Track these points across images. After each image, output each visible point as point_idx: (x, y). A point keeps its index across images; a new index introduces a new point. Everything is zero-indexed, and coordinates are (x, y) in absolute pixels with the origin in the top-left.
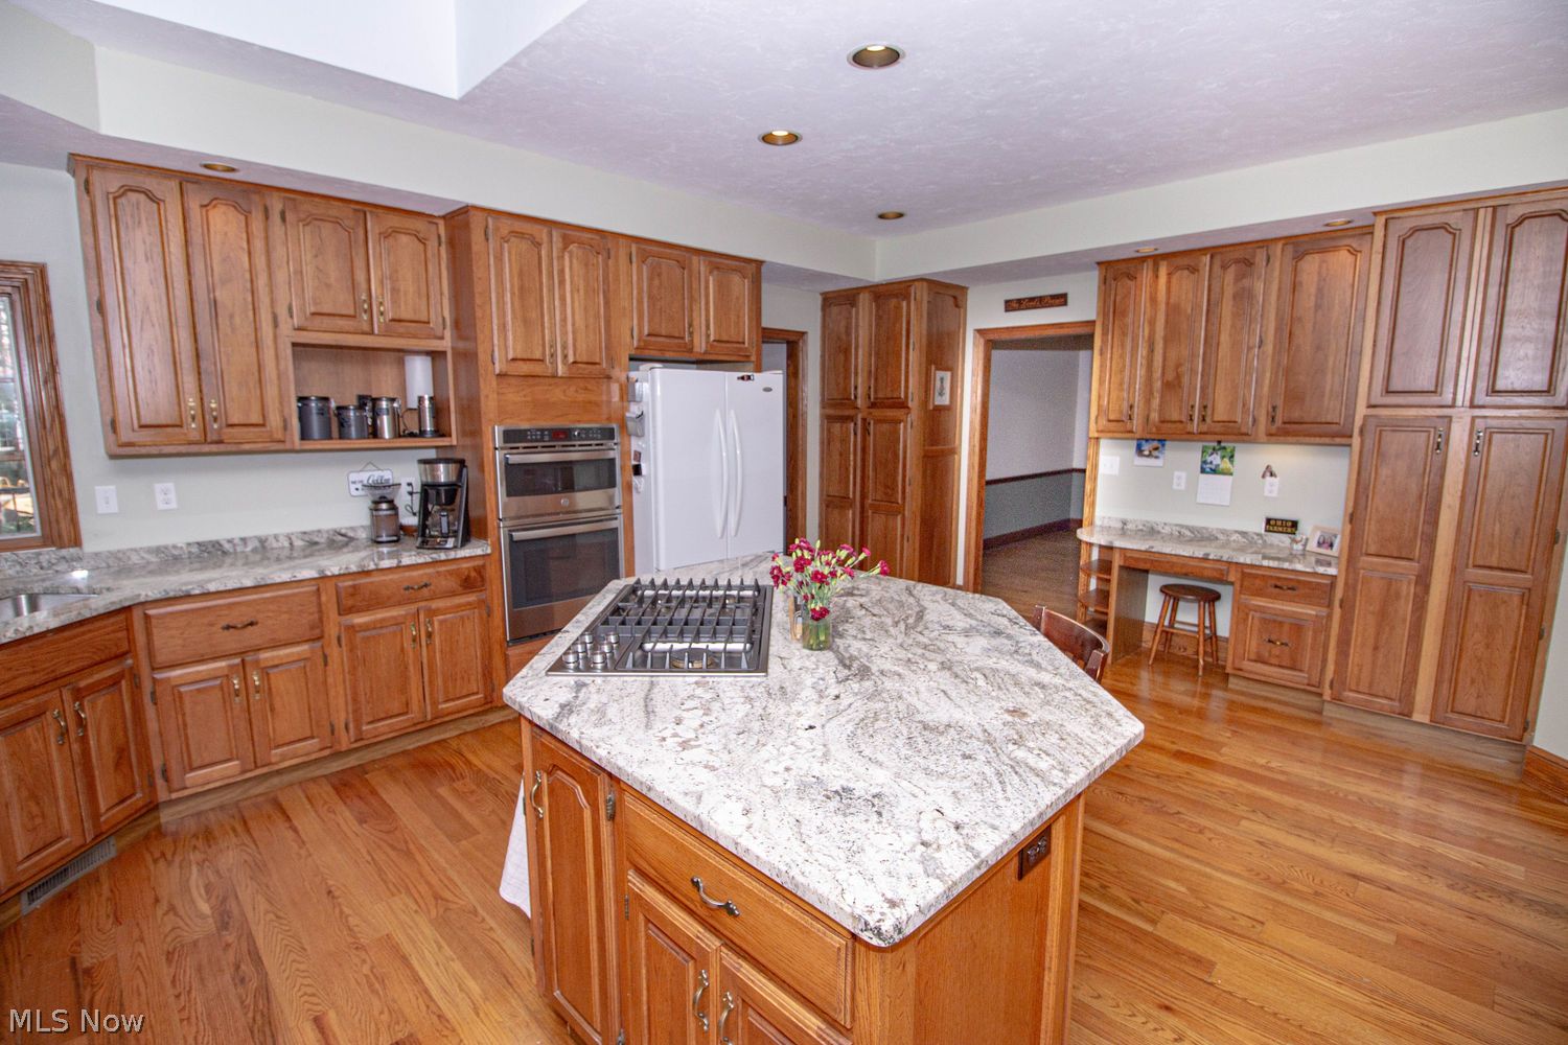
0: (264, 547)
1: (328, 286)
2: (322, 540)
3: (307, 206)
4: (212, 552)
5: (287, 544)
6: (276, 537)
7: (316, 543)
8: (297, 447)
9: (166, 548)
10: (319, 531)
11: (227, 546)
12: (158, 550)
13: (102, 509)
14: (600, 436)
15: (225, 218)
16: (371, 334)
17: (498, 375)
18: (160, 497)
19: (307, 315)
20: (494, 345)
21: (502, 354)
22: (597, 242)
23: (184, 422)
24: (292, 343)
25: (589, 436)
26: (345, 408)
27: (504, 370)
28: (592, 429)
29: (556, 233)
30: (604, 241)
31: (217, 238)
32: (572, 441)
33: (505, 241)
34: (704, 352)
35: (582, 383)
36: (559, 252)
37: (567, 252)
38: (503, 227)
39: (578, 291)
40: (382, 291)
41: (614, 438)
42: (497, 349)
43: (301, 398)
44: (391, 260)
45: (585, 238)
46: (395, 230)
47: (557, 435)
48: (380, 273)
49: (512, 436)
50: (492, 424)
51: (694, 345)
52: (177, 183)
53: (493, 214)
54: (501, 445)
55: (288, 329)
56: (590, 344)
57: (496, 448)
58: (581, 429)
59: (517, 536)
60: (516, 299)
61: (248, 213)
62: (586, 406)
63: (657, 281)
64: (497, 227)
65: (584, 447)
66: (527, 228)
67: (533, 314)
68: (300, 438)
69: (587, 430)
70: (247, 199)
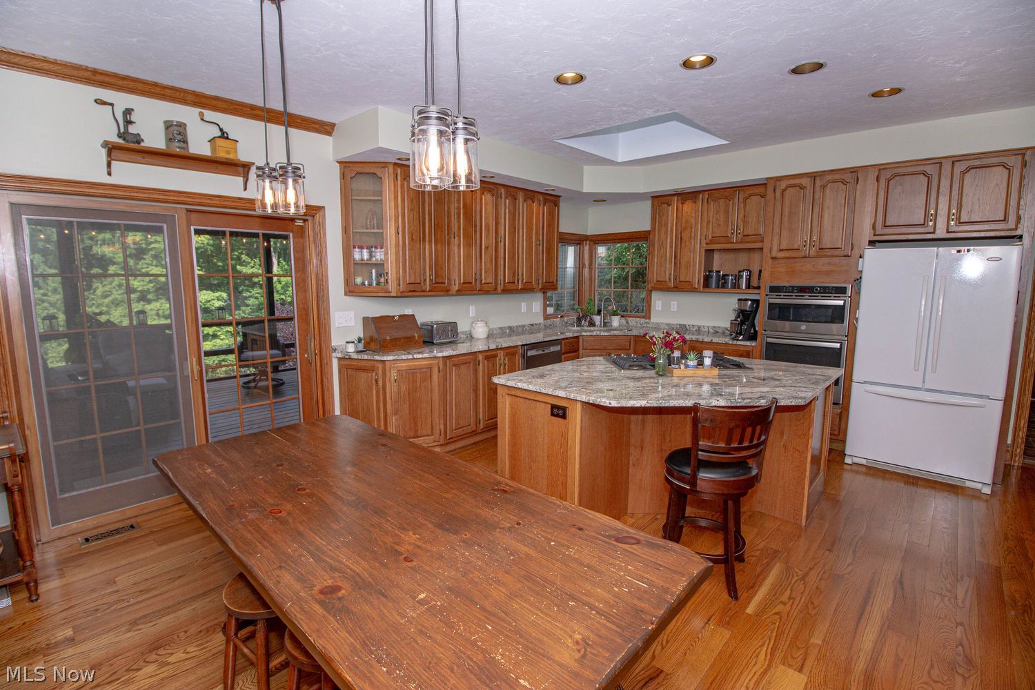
0: (699, 330)
1: (719, 225)
2: (720, 331)
3: (716, 194)
4: (682, 329)
5: (707, 330)
6: (703, 327)
8: (701, 290)
9: (670, 324)
10: (719, 327)
11: (688, 327)
12: (668, 325)
13: (657, 309)
14: (833, 292)
15: (688, 207)
16: (733, 243)
17: (772, 258)
18: (672, 306)
19: (710, 238)
20: (772, 244)
21: (775, 248)
22: (847, 177)
23: (667, 279)
24: (706, 250)
25: (826, 291)
26: (728, 275)
27: (774, 256)
28: (828, 287)
29: (818, 179)
30: (853, 174)
31: (685, 215)
32: (815, 293)
33: (784, 190)
34: (948, 232)
35: (826, 260)
36: (818, 188)
37: (824, 187)
38: (783, 184)
39: (829, 208)
40: (740, 223)
41: (846, 293)
42: (773, 246)
43: (709, 271)
44: (747, 209)
45: (837, 177)
46: (751, 195)
47: (803, 290)
48: (741, 216)
49: (774, 289)
50: (766, 283)
51: (937, 228)
52: (676, 197)
53: (779, 179)
54: (769, 293)
55: (704, 244)
56: (833, 236)
57: (767, 295)
58: (820, 287)
59: (769, 340)
60: (786, 219)
61: (695, 202)
62: (828, 273)
63: (899, 188)
64: (780, 185)
65: (824, 298)
66: (797, 181)
67: (796, 225)
68: (703, 287)
69: (825, 288)
70: (696, 197)
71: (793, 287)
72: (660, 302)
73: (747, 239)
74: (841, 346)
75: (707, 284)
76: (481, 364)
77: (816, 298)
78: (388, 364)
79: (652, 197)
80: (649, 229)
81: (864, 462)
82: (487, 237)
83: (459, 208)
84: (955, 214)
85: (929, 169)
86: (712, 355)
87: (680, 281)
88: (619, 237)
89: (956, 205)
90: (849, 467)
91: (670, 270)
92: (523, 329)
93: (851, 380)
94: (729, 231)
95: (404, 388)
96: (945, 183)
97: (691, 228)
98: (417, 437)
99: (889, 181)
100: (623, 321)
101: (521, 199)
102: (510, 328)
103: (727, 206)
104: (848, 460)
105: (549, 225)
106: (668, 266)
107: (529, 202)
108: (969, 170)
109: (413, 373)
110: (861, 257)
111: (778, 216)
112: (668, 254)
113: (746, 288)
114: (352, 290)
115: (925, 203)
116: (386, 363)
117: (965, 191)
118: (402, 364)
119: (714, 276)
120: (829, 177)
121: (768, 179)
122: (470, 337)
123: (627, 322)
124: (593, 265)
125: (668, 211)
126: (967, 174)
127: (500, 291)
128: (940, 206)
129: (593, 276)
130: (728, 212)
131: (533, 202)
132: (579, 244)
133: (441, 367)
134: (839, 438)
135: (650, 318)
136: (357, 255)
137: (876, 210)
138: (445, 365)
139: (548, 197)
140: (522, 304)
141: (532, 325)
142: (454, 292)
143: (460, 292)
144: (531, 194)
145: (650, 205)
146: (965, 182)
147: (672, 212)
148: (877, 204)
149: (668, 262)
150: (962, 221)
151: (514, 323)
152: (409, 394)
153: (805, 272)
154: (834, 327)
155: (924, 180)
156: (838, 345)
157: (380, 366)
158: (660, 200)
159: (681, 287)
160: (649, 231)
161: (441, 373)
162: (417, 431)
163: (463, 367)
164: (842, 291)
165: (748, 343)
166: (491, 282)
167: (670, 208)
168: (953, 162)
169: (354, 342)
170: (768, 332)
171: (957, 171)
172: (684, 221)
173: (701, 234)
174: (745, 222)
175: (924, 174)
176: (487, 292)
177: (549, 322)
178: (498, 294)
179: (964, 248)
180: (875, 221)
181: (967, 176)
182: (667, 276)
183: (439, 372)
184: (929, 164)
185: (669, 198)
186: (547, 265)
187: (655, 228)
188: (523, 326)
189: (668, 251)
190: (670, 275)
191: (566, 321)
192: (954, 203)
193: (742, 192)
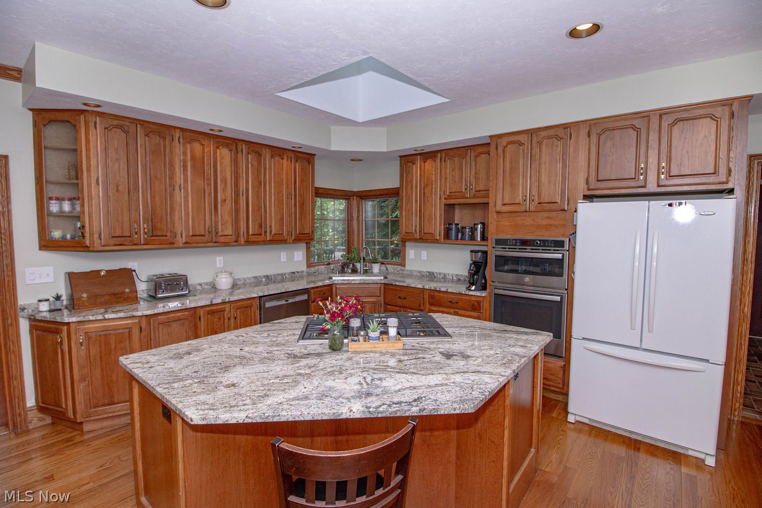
0: (445, 277)
1: (455, 182)
3: (451, 153)
4: (431, 276)
5: (451, 278)
6: (449, 274)
7: (460, 280)
8: (443, 242)
9: (421, 271)
10: (461, 275)
12: (420, 272)
13: (410, 257)
14: (553, 245)
15: (429, 164)
16: (467, 198)
17: (497, 212)
18: (422, 255)
19: (448, 194)
20: (496, 198)
21: (499, 203)
22: (560, 132)
23: (414, 231)
24: (445, 204)
25: (546, 244)
26: (465, 228)
27: (499, 210)
28: (547, 241)
29: (534, 135)
30: (566, 130)
31: (426, 172)
32: (536, 246)
33: (505, 147)
34: (659, 186)
35: (546, 214)
36: (534, 145)
37: (540, 143)
38: (504, 141)
39: (545, 163)
40: (473, 180)
41: (564, 247)
42: (498, 200)
43: (449, 224)
44: (478, 166)
45: (552, 132)
46: (481, 153)
47: (525, 243)
48: (473, 173)
49: (498, 242)
50: (492, 236)
51: (648, 182)
52: (419, 157)
53: (500, 136)
54: (495, 246)
55: (443, 199)
56: (551, 192)
57: (494, 248)
58: (540, 241)
59: (497, 291)
60: (507, 175)
61: (435, 161)
62: (547, 227)
63: (609, 144)
64: (501, 142)
65: (545, 251)
66: (516, 138)
67: (517, 181)
68: (444, 239)
69: (544, 241)
70: (435, 156)
71: (516, 240)
72: (413, 251)
73: (479, 194)
74: (561, 299)
75: (447, 236)
76: (202, 320)
77: (538, 252)
78: (73, 327)
79: (400, 156)
80: (399, 186)
81: (586, 421)
82: (224, 191)
83: (185, 161)
84: (665, 168)
85: (637, 123)
86: (396, 324)
87: (424, 233)
88: (378, 193)
89: (665, 158)
90: (572, 426)
91: (416, 223)
92: (282, 277)
93: (571, 336)
94: (463, 187)
95: (94, 351)
96: (653, 136)
97: (432, 184)
98: (114, 404)
99: (599, 135)
100: (383, 267)
101: (268, 156)
102: (267, 277)
103: (461, 164)
104: (571, 418)
105: (302, 181)
106: (414, 219)
107: (277, 158)
108: (676, 123)
109: (105, 335)
110: (575, 212)
111: (501, 172)
112: (414, 208)
113: (481, 240)
114: (47, 244)
115: (634, 157)
116: (71, 325)
117: (674, 143)
118: (89, 326)
119: (454, 229)
120: (543, 134)
121: (491, 137)
122: (214, 288)
123: (387, 269)
124: (361, 217)
125: (412, 168)
126: (675, 127)
127: (242, 242)
128: (650, 160)
129: (361, 227)
130: (462, 170)
131: (283, 159)
132: (348, 199)
133: (144, 326)
134: (564, 391)
135: (404, 266)
136: (54, 207)
137: (589, 165)
138: (149, 323)
139: (300, 155)
140: (282, 253)
141: (294, 273)
142: (181, 245)
143: (187, 245)
144: (278, 151)
145: (399, 164)
146: (674, 135)
147: (416, 169)
148: (589, 159)
149: (414, 215)
150: (672, 174)
151: (271, 272)
152: (101, 357)
153: (526, 226)
154: (555, 280)
155: (633, 134)
156: (558, 298)
157: (65, 328)
158: (407, 160)
159: (425, 239)
160: (399, 188)
161: (144, 333)
162: (112, 396)
163: (174, 325)
164: (561, 244)
165: (478, 294)
166: (231, 233)
167: (414, 166)
168: (661, 116)
169: (48, 300)
170: (496, 284)
171: (665, 124)
172: (425, 178)
173: (440, 190)
174: (477, 179)
175: (633, 127)
176: (226, 244)
177: (313, 270)
178: (240, 245)
179: (675, 201)
180: (588, 176)
181: (676, 129)
182: (414, 228)
183: (141, 331)
184: (637, 118)
185: (414, 157)
186: (301, 218)
187: (403, 184)
188: (282, 275)
189: (414, 205)
190: (416, 226)
191: (332, 268)
192: (664, 156)
193: (473, 151)
